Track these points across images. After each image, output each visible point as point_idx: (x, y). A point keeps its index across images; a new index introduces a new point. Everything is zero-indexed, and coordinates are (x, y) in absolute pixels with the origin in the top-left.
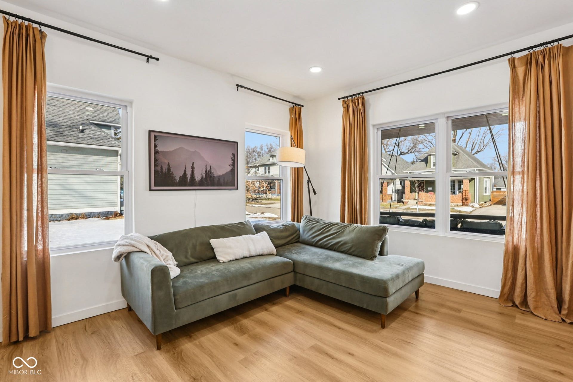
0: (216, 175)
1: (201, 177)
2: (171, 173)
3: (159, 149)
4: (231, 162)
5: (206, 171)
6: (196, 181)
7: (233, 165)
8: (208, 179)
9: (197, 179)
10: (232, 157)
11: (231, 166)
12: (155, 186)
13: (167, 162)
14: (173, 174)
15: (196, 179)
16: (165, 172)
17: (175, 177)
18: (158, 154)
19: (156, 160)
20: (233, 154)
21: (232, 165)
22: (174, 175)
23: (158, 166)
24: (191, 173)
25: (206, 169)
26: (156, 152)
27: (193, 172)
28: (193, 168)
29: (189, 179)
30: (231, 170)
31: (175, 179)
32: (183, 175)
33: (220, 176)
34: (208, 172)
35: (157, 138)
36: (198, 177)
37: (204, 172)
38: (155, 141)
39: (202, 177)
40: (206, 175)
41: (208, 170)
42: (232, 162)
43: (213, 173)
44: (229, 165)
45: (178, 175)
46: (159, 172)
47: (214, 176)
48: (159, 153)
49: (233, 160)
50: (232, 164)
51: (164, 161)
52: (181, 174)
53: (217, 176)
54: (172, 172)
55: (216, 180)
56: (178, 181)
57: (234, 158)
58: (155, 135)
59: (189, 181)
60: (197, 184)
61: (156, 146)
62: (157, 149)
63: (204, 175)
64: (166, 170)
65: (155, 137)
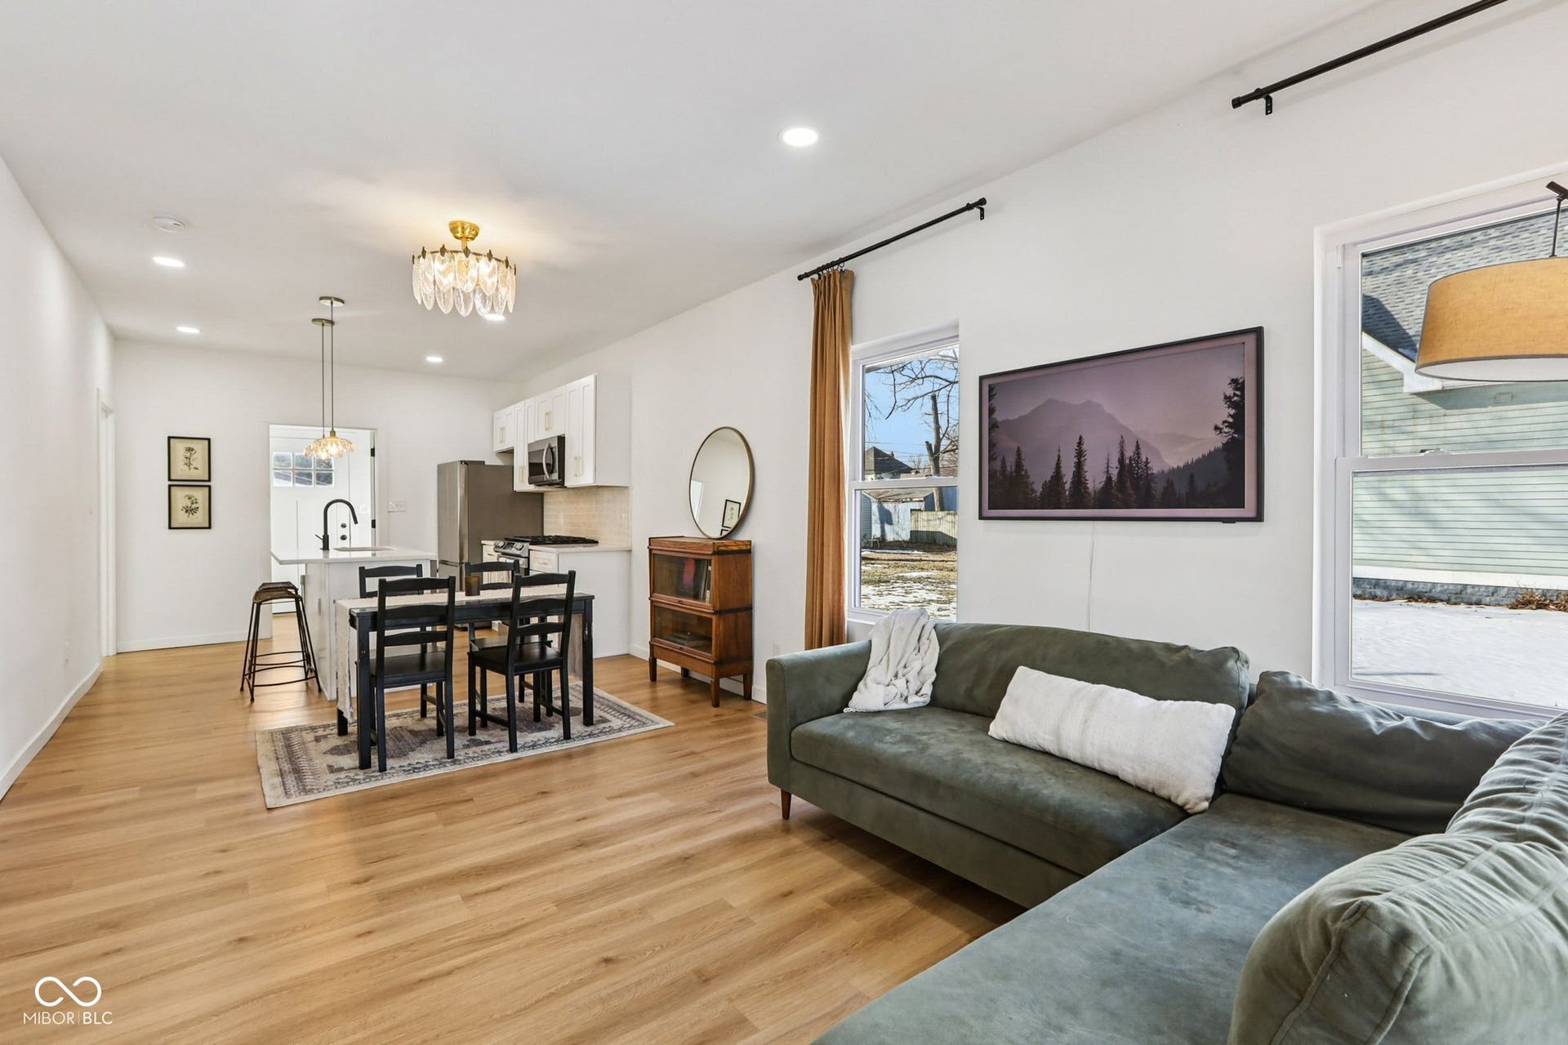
0: (1155, 468)
1: (1105, 478)
2: (1023, 473)
3: (999, 416)
4: (1225, 413)
5: (1121, 461)
6: (1089, 494)
7: (1237, 423)
8: (1128, 484)
9: (1090, 486)
10: (1230, 391)
11: (1226, 430)
12: (989, 509)
13: (1014, 445)
14: (1029, 477)
15: (1088, 485)
16: (1011, 472)
17: (1033, 483)
18: (996, 429)
19: (992, 445)
20: (1234, 381)
21: (1230, 425)
22: (1031, 479)
23: (995, 459)
24: (1074, 469)
25: (1122, 454)
26: (993, 426)
27: (1079, 466)
28: (1080, 454)
29: (1067, 486)
30: (1225, 445)
31: (1033, 491)
32: (1051, 478)
33: (1173, 471)
34: (1127, 461)
35: (994, 392)
36: (1095, 479)
37: (1115, 463)
38: (990, 400)
39: (1109, 479)
40: (1120, 474)
41: (1129, 453)
42: (1232, 412)
43: (1147, 462)
44: (1216, 428)
45: (1039, 477)
46: (998, 474)
47: (1153, 474)
48: (997, 427)
49: (1238, 406)
50: (1231, 420)
51: (1008, 445)
52: (1049, 474)
53: (1163, 472)
54: (1026, 472)
55: (1158, 488)
56: (1038, 494)
57: (1242, 397)
58: (990, 386)
59: (1067, 492)
60: (1092, 501)
61: (991, 411)
62: (995, 419)
63: (1114, 473)
64: (1013, 468)
65: (991, 389)
